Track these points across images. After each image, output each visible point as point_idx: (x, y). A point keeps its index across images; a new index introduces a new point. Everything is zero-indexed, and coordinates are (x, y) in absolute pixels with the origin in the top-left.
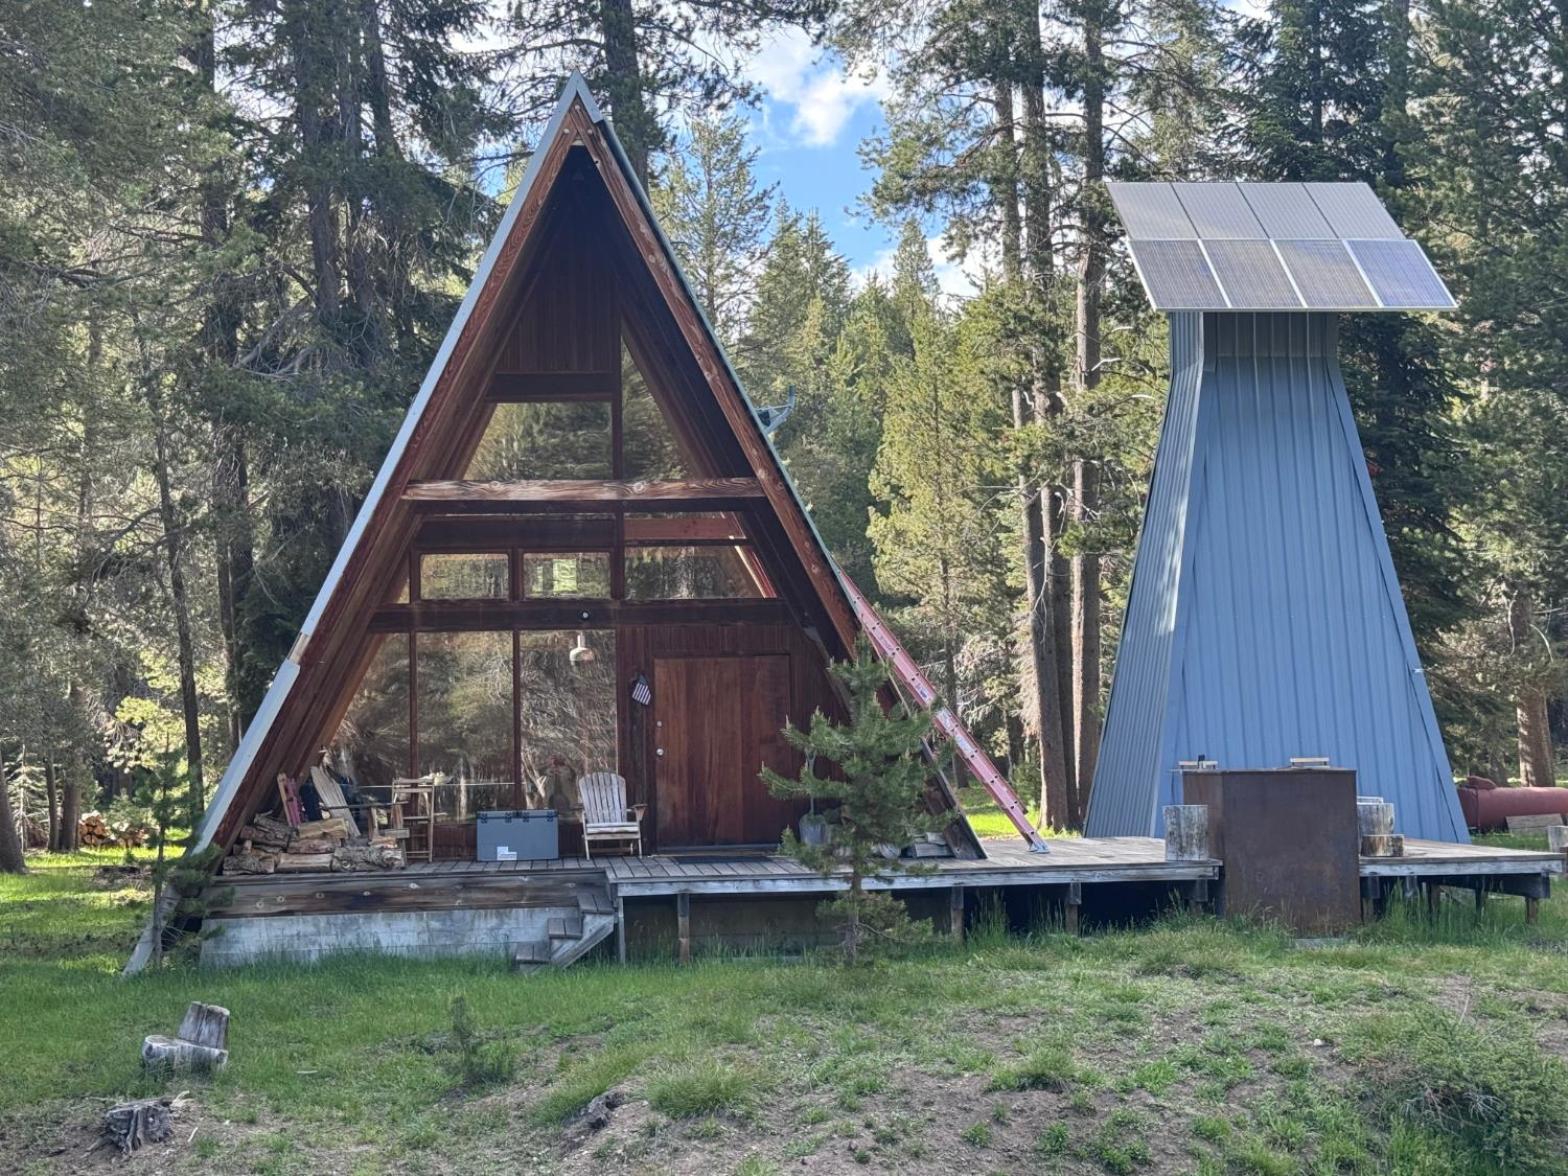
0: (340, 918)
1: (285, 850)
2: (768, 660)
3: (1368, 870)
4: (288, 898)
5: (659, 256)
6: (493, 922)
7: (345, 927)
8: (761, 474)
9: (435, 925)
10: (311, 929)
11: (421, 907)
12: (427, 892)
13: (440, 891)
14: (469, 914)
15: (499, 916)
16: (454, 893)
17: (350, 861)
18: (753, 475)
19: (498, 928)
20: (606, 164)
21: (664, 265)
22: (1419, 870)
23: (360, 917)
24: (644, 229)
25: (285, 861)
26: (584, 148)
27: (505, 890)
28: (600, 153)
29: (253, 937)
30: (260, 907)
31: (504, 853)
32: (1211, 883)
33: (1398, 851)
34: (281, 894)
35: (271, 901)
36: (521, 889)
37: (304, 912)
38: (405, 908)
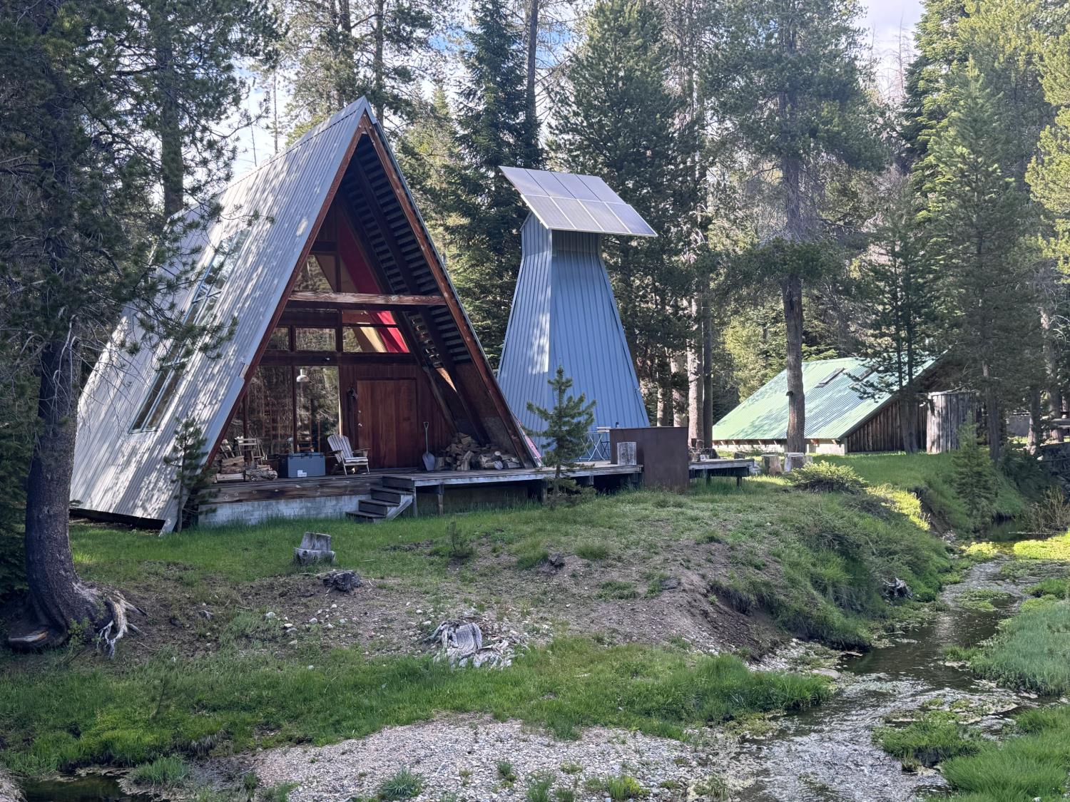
0: (264, 503)
1: (219, 472)
2: (406, 381)
3: (691, 467)
4: (240, 493)
5: (401, 189)
6: (334, 502)
7: (267, 508)
8: (446, 295)
9: (309, 505)
10: (251, 508)
11: (300, 497)
12: (304, 489)
13: (310, 489)
14: (323, 499)
15: (337, 499)
16: (316, 489)
17: (255, 476)
18: (442, 295)
19: (336, 505)
20: (377, 144)
21: (403, 194)
22: (708, 467)
23: (274, 502)
24: (394, 177)
25: (219, 477)
26: (367, 135)
27: (338, 487)
28: (375, 138)
29: (224, 514)
30: (227, 499)
31: (301, 473)
32: (639, 474)
33: (699, 460)
34: (235, 491)
35: (232, 496)
36: (346, 487)
37: (247, 500)
38: (294, 497)
